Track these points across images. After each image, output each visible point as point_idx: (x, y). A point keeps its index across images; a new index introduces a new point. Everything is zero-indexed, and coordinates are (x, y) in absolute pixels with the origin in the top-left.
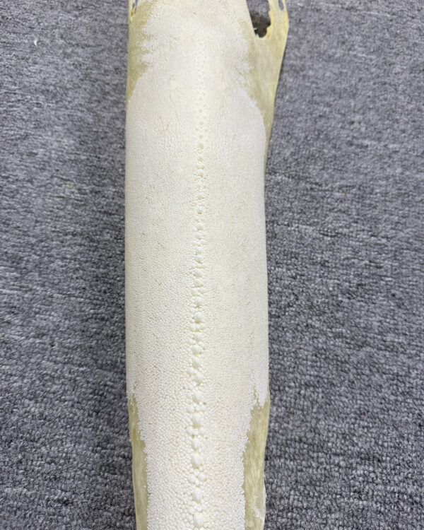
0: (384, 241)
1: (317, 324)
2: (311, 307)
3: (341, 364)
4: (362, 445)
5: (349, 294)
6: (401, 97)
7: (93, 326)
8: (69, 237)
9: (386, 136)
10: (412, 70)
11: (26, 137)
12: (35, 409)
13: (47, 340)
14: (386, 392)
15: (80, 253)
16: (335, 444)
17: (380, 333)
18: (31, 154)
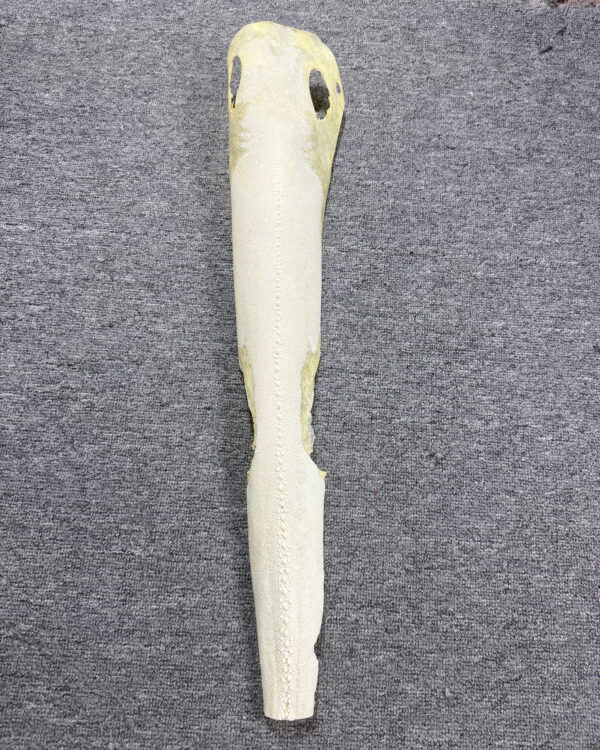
0: (380, 251)
1: (338, 306)
2: (335, 297)
3: (353, 327)
4: (366, 367)
5: (357, 287)
6: (396, 143)
7: (206, 320)
8: (180, 268)
9: (383, 176)
10: (405, 119)
11: (134, 203)
12: (182, 366)
13: (180, 329)
14: (380, 340)
15: (188, 278)
16: (350, 367)
17: (377, 307)
18: (141, 215)
